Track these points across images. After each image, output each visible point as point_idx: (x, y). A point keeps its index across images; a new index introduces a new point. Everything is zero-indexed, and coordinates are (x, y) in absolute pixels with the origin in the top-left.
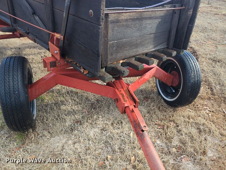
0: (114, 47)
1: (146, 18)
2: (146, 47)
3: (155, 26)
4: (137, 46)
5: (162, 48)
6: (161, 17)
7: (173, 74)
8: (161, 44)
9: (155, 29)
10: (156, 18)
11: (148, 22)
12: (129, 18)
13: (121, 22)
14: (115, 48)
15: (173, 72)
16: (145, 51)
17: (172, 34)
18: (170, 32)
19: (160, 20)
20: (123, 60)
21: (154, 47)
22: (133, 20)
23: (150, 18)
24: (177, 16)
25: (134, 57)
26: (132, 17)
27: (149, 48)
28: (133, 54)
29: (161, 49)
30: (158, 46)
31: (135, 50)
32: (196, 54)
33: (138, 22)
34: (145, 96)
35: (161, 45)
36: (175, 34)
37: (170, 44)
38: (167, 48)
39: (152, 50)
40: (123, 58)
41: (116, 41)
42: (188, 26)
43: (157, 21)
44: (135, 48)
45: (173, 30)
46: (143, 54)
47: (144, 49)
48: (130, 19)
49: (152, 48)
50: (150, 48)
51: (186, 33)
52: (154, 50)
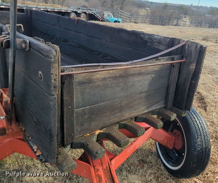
0: (85, 114)
1: (134, 75)
2: (135, 110)
3: (147, 83)
4: (121, 109)
5: (158, 108)
6: (155, 72)
7: (175, 134)
8: (156, 103)
9: (147, 87)
10: (148, 74)
11: (137, 79)
12: (108, 76)
13: (96, 82)
14: (87, 116)
15: (175, 131)
16: (134, 114)
17: (171, 91)
18: (168, 88)
19: (153, 76)
20: (100, 129)
21: (147, 108)
22: (115, 78)
23: (140, 74)
24: (176, 71)
25: (118, 123)
26: (112, 75)
27: (139, 110)
28: (117, 120)
29: (156, 109)
30: (152, 106)
31: (118, 114)
32: (203, 101)
33: (121, 80)
34: (140, 158)
35: (156, 105)
36: (174, 90)
37: (169, 103)
38: (165, 107)
39: (144, 112)
40: (100, 126)
41: (88, 107)
42: (191, 83)
43: (149, 77)
44: (118, 112)
45: (171, 86)
46: (132, 119)
47: (132, 112)
48: (109, 78)
49: (144, 110)
50: (141, 110)
51: (189, 90)
52: (146, 111)
